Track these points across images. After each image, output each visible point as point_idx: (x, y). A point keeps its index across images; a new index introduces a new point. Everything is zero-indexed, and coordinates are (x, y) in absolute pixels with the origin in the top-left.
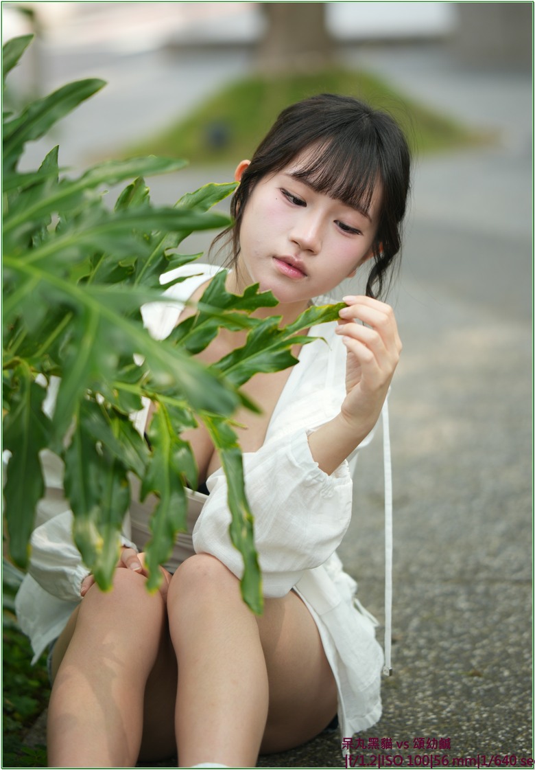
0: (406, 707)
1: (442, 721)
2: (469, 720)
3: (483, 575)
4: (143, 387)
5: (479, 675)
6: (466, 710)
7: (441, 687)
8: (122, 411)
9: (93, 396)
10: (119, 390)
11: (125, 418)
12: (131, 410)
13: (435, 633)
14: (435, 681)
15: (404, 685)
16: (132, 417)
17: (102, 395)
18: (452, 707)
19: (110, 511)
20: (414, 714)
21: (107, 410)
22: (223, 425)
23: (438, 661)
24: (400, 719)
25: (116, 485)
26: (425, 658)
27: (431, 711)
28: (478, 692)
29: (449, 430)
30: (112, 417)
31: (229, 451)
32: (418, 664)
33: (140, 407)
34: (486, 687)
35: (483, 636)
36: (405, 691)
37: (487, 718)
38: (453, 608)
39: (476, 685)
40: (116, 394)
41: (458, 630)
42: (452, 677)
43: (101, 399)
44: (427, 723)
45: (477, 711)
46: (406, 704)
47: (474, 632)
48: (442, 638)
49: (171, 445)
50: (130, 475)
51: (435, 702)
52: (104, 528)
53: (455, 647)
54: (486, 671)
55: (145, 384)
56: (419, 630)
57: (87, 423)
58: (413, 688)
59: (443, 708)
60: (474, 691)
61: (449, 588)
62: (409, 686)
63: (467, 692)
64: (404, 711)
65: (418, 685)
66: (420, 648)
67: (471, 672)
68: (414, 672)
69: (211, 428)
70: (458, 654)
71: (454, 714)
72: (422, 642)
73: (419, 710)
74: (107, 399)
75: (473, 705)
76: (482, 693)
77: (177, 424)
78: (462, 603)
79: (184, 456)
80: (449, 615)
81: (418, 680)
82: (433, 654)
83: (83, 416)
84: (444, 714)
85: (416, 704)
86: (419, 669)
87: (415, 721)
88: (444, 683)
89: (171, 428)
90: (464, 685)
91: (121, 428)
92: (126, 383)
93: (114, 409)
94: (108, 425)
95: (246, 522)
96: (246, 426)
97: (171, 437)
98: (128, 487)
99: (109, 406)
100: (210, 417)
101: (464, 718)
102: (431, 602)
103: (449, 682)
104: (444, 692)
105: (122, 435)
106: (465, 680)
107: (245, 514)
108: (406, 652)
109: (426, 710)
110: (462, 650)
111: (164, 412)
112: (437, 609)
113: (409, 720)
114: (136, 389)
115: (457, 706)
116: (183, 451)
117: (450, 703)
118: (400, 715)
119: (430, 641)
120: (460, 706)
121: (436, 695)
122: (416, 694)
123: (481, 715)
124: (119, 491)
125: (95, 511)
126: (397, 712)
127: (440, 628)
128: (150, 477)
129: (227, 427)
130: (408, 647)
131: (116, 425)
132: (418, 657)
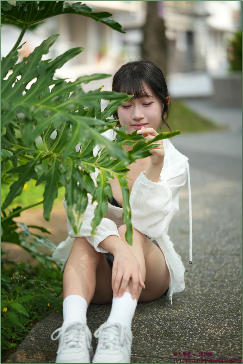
0: (191, 290)
1: (203, 294)
2: (213, 293)
3: (219, 253)
4: (96, 164)
5: (217, 281)
6: (212, 291)
7: (203, 284)
8: (88, 172)
9: (78, 166)
10: (87, 165)
11: (88, 175)
12: (91, 172)
13: (202, 269)
14: (201, 282)
15: (190, 283)
16: (91, 174)
17: (81, 166)
18: (207, 290)
19: (81, 206)
20: (194, 292)
21: (82, 172)
22: (123, 178)
23: (202, 277)
24: (188, 293)
25: (83, 198)
26: (198, 276)
27: (200, 291)
28: (217, 286)
29: (208, 212)
30: (84, 174)
31: (124, 188)
32: (195, 278)
33: (94, 171)
34: (219, 284)
35: (218, 270)
36: (191, 285)
37: (220, 293)
38: (208, 262)
39: (216, 283)
40: (86, 166)
41: (210, 268)
42: (207, 282)
43: (80, 168)
44: (198, 294)
45: (216, 291)
46: (191, 289)
47: (216, 269)
48: (204, 270)
49: (104, 184)
50: (88, 195)
51: (201, 288)
52: (78, 212)
53: (209, 273)
54: (219, 280)
55: (97, 163)
56: (196, 268)
57: (74, 176)
58: (193, 285)
59: (204, 290)
60: (215, 285)
61: (207, 256)
62: (192, 284)
63: (213, 286)
64: (190, 291)
65: (195, 284)
66: (196, 273)
67: (214, 280)
68: (194, 280)
69: (119, 179)
70: (209, 275)
71: (208, 292)
72: (197, 271)
73: (195, 290)
74: (83, 168)
75: (215, 289)
76: (218, 286)
77: (107, 177)
78: (211, 260)
79: (108, 189)
80: (207, 264)
81: (195, 282)
82: (200, 275)
83: (73, 173)
84: (204, 292)
85: (195, 289)
86: (196, 279)
87: (194, 293)
88: (205, 283)
89: (104, 179)
90: (212, 284)
91: (87, 178)
92: (90, 163)
93: (85, 171)
94: (82, 176)
95: (129, 213)
96: (131, 179)
97: (104, 182)
98: (87, 198)
99: (83, 170)
100: (119, 175)
101: (211, 293)
102: (201, 260)
103: (206, 283)
104: (204, 286)
105: (87, 180)
106: (212, 282)
107: (128, 210)
108: (191, 274)
109: (198, 291)
110: (211, 274)
111: (103, 173)
112: (202, 262)
113: (192, 293)
114: (93, 165)
115: (209, 290)
116: (108, 187)
117: (206, 289)
118: (189, 292)
119: (200, 272)
120: (210, 290)
121: (201, 286)
122: (194, 286)
123: (217, 292)
124: (84, 200)
125: (75, 205)
126: (188, 291)
127: (203, 267)
128: (95, 195)
129: (124, 179)
130: (192, 273)
131: (85, 177)
132: (196, 275)
